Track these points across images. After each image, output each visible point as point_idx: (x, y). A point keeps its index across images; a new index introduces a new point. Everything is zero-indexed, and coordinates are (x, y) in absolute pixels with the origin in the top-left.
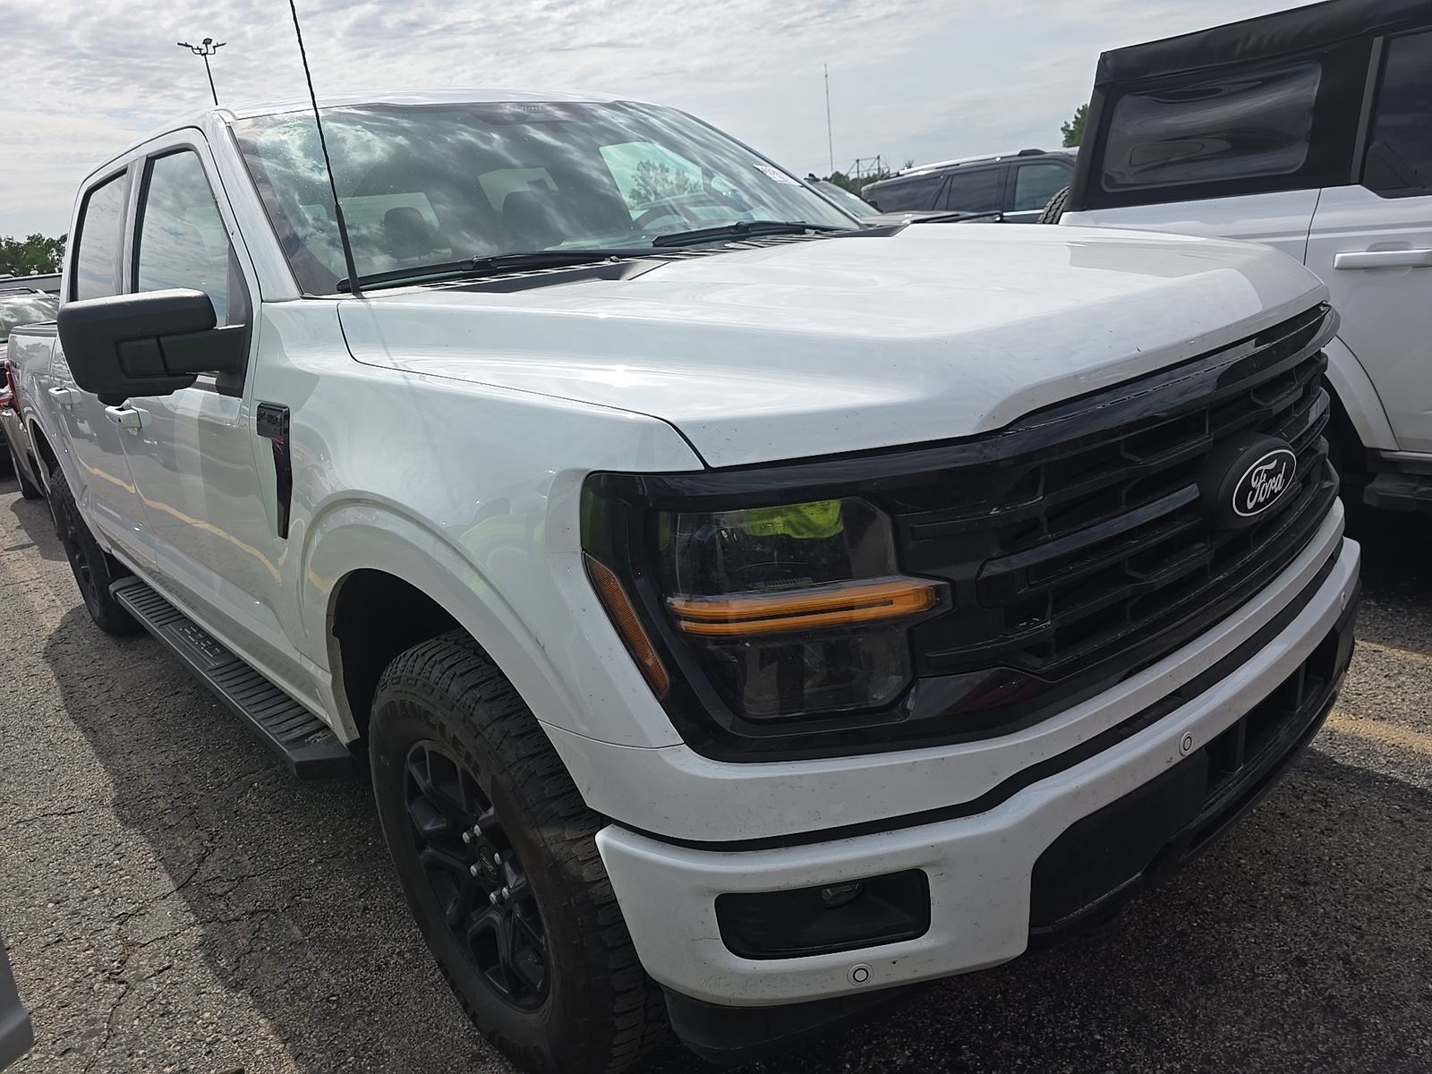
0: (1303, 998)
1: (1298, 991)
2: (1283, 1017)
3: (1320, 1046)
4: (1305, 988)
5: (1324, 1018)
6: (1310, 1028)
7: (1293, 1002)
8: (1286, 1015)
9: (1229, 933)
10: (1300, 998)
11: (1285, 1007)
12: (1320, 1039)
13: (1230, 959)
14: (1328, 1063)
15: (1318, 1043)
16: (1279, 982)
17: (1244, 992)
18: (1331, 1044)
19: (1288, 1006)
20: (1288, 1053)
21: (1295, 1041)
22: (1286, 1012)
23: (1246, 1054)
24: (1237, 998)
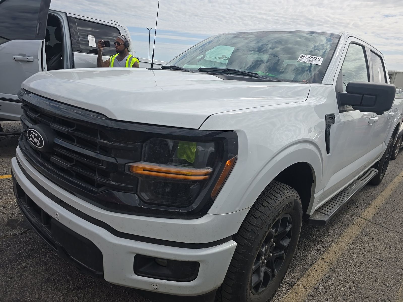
0: (26, 297)
1: (29, 297)
2: (24, 290)
3: (10, 293)
4: (29, 299)
5: (17, 298)
6: (16, 294)
7: (27, 294)
8: (24, 291)
9: (61, 292)
10: (27, 296)
11: (27, 292)
12: (12, 294)
13: (52, 288)
14: (4, 292)
15: (11, 293)
16: (36, 294)
17: (38, 286)
18: (8, 295)
19: (26, 293)
20: (14, 285)
21: (15, 289)
22: (25, 291)
23: (20, 278)
24: (38, 283)
